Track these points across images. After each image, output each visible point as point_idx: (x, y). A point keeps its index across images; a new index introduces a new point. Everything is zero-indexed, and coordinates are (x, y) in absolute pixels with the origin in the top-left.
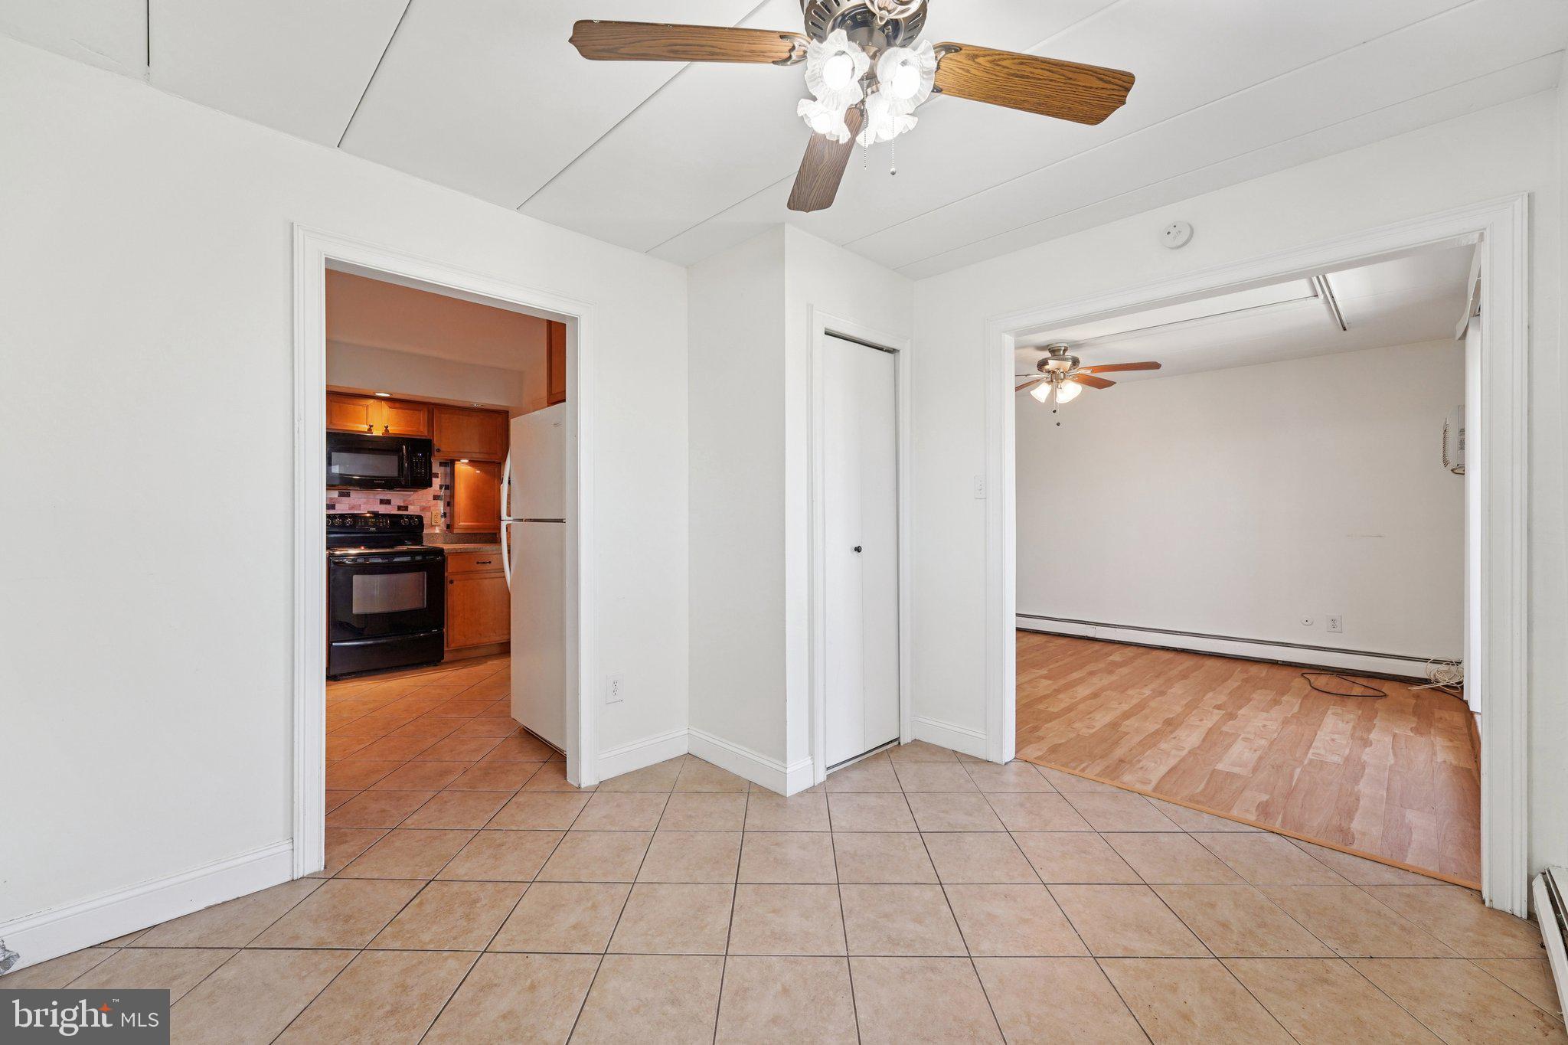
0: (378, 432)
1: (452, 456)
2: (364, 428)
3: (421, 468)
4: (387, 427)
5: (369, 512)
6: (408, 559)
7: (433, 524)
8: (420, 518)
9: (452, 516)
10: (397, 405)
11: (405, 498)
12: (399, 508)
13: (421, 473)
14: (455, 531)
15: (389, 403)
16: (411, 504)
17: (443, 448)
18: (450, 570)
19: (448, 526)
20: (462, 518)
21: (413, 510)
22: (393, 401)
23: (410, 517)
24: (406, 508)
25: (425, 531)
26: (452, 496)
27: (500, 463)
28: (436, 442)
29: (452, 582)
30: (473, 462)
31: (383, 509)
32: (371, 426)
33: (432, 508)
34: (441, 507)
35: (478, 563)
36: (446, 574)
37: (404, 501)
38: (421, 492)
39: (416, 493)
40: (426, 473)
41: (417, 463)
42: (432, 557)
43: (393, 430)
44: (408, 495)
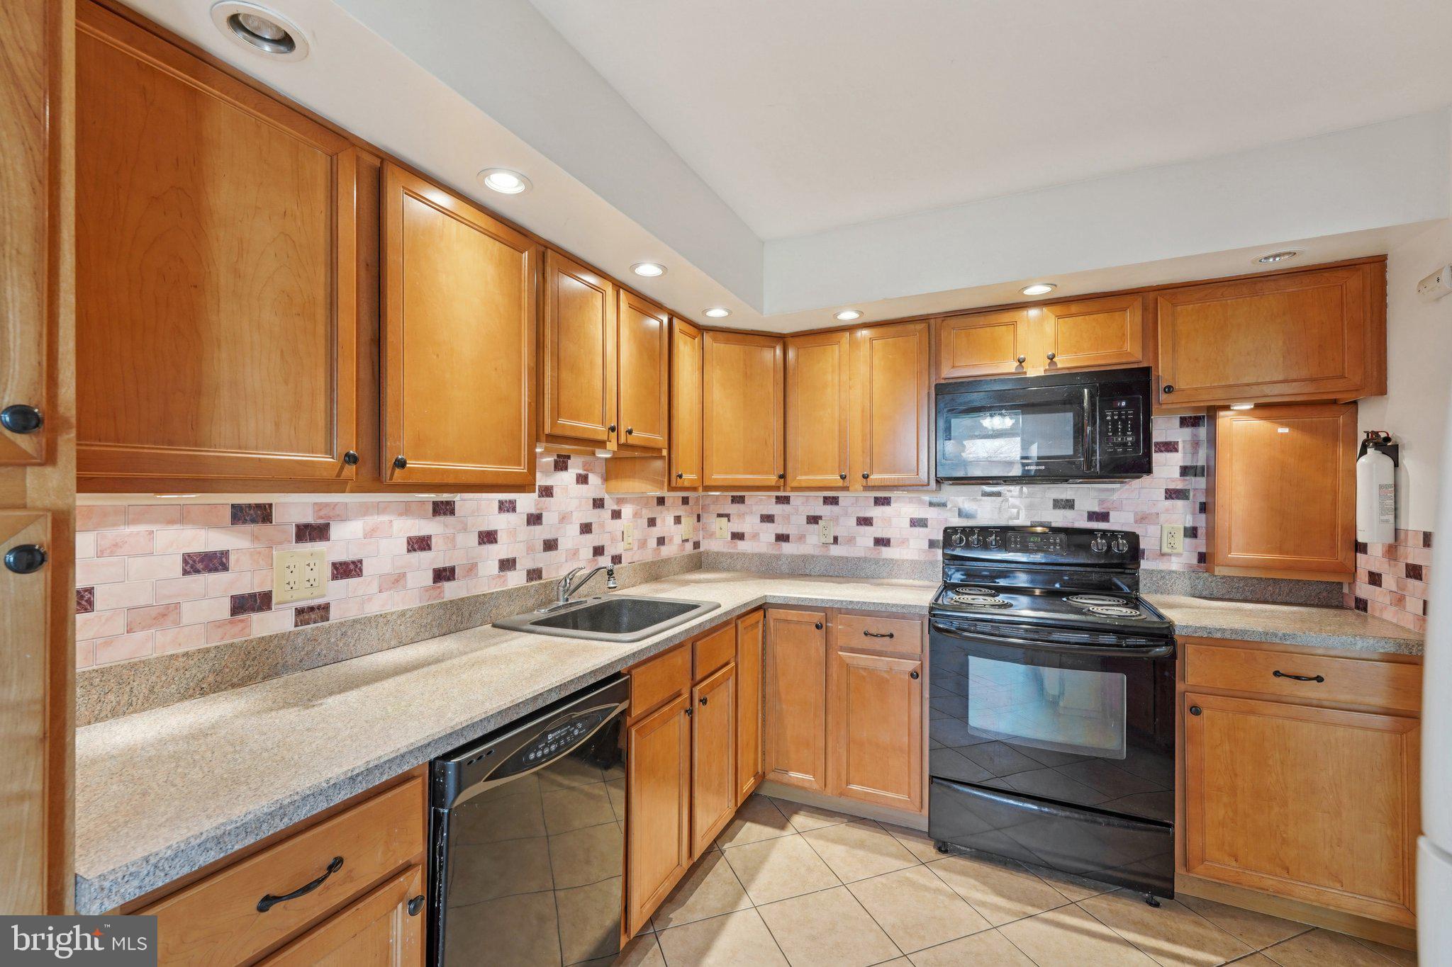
0: (1036, 369)
1: (1207, 399)
2: (1010, 367)
3: (1124, 434)
4: (1052, 358)
5: (1041, 525)
6: (1084, 637)
7: (1165, 549)
8: (1133, 538)
9: (1211, 534)
10: (1074, 308)
11: (1103, 496)
12: (1093, 516)
13: (1124, 445)
14: (1219, 571)
15: (1058, 309)
16: (1116, 509)
17: (1182, 383)
18: (1191, 680)
19: (1202, 558)
20: (1238, 539)
21: (1119, 522)
22: (1057, 303)
23: (1111, 535)
24: (1104, 517)
25: (1144, 564)
26: (1211, 490)
27: (1355, 403)
28: (1164, 372)
29: (1196, 711)
30: (1265, 408)
31: (1061, 519)
32: (1021, 361)
33: (1162, 518)
34: (1181, 514)
35: (1277, 674)
36: (1179, 687)
37: (1102, 502)
38: (1136, 483)
39: (1127, 486)
40: (1136, 444)
41: (1114, 423)
42: (1142, 641)
43: (1065, 362)
44: (1107, 490)
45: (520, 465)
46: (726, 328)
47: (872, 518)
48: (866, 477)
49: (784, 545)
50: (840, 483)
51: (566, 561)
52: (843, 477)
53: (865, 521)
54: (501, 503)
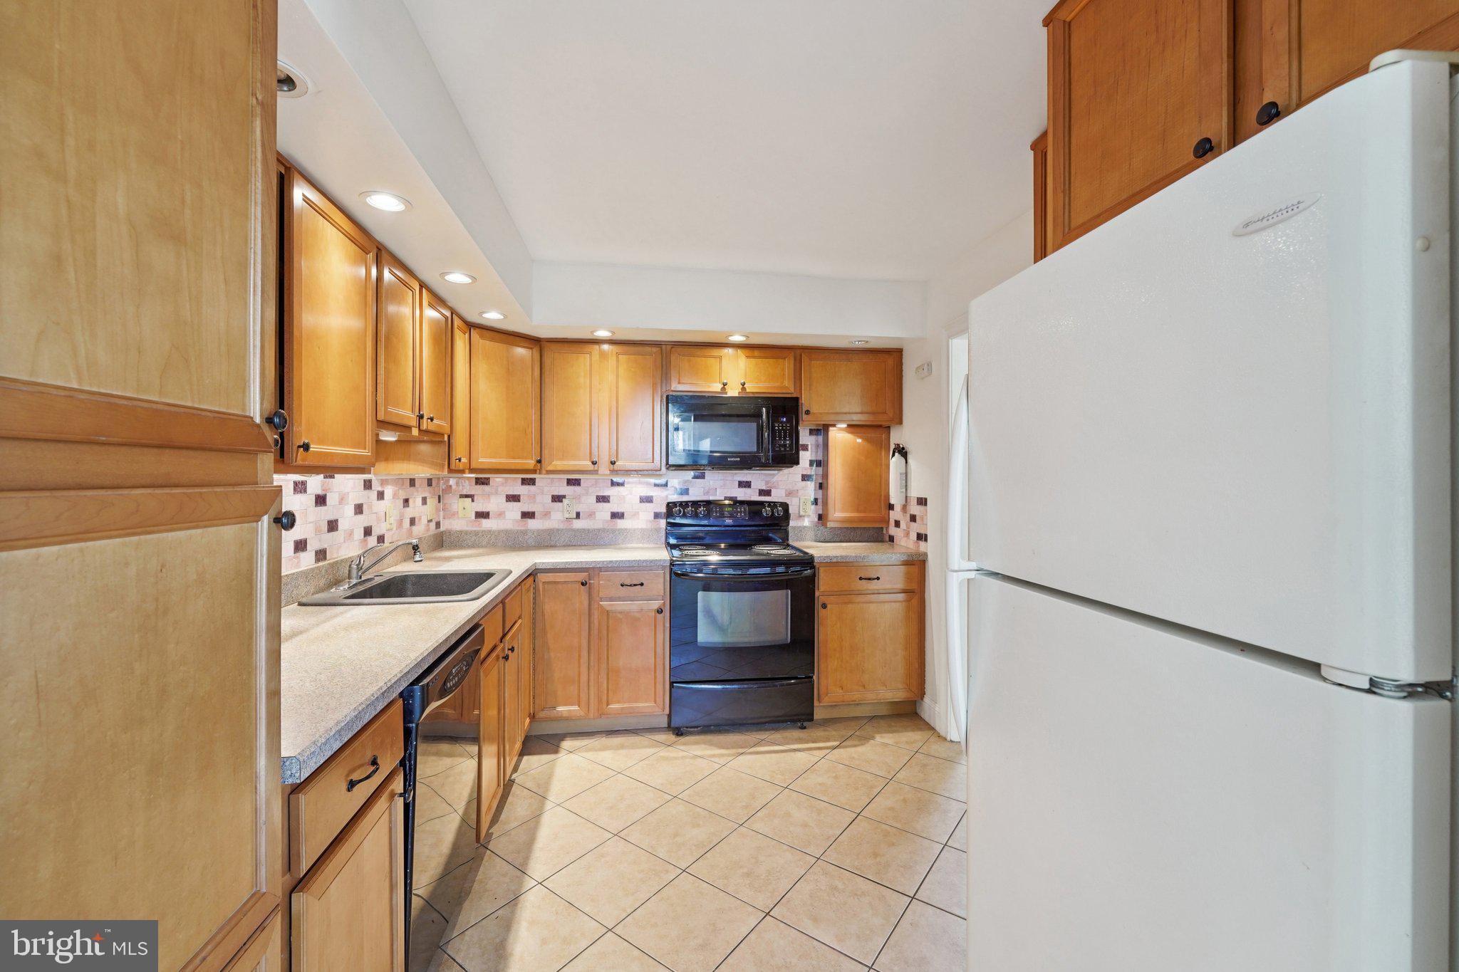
0: (733, 392)
1: (826, 420)
2: (716, 387)
3: (785, 439)
4: (743, 384)
5: (726, 498)
6: (767, 570)
7: (802, 513)
8: (785, 506)
9: (825, 504)
10: (756, 353)
11: (768, 479)
12: (762, 492)
13: (785, 446)
14: (830, 525)
15: (747, 351)
16: (775, 487)
17: (814, 410)
18: (822, 588)
19: (820, 517)
20: (839, 505)
21: (777, 496)
22: (748, 348)
23: (773, 505)
24: (768, 493)
25: (792, 523)
26: (825, 476)
27: (889, 427)
28: (805, 403)
29: (824, 606)
30: (853, 427)
31: (742, 494)
32: (725, 384)
33: (800, 493)
34: (810, 489)
35: (861, 579)
36: (817, 594)
37: (767, 483)
38: (786, 471)
39: (781, 472)
40: (791, 445)
41: (780, 432)
42: (798, 569)
43: (751, 388)
44: (771, 475)
45: (365, 449)
46: (491, 327)
47: (609, 496)
48: (613, 463)
49: (530, 521)
50: (591, 467)
51: (344, 542)
52: (594, 463)
53: (603, 499)
54: (296, 484)
